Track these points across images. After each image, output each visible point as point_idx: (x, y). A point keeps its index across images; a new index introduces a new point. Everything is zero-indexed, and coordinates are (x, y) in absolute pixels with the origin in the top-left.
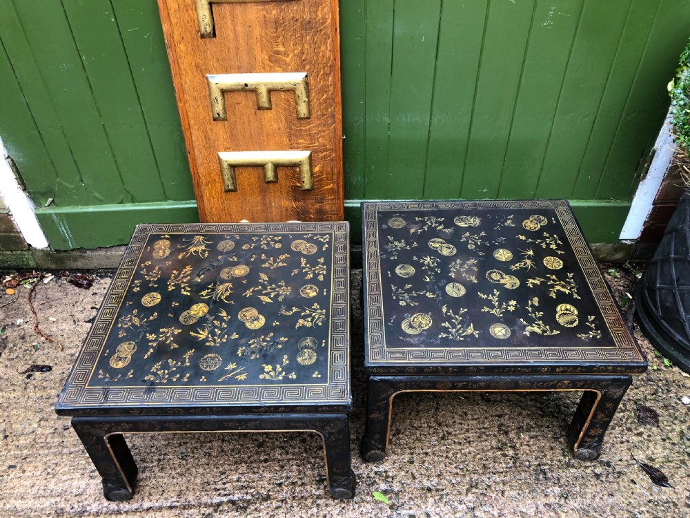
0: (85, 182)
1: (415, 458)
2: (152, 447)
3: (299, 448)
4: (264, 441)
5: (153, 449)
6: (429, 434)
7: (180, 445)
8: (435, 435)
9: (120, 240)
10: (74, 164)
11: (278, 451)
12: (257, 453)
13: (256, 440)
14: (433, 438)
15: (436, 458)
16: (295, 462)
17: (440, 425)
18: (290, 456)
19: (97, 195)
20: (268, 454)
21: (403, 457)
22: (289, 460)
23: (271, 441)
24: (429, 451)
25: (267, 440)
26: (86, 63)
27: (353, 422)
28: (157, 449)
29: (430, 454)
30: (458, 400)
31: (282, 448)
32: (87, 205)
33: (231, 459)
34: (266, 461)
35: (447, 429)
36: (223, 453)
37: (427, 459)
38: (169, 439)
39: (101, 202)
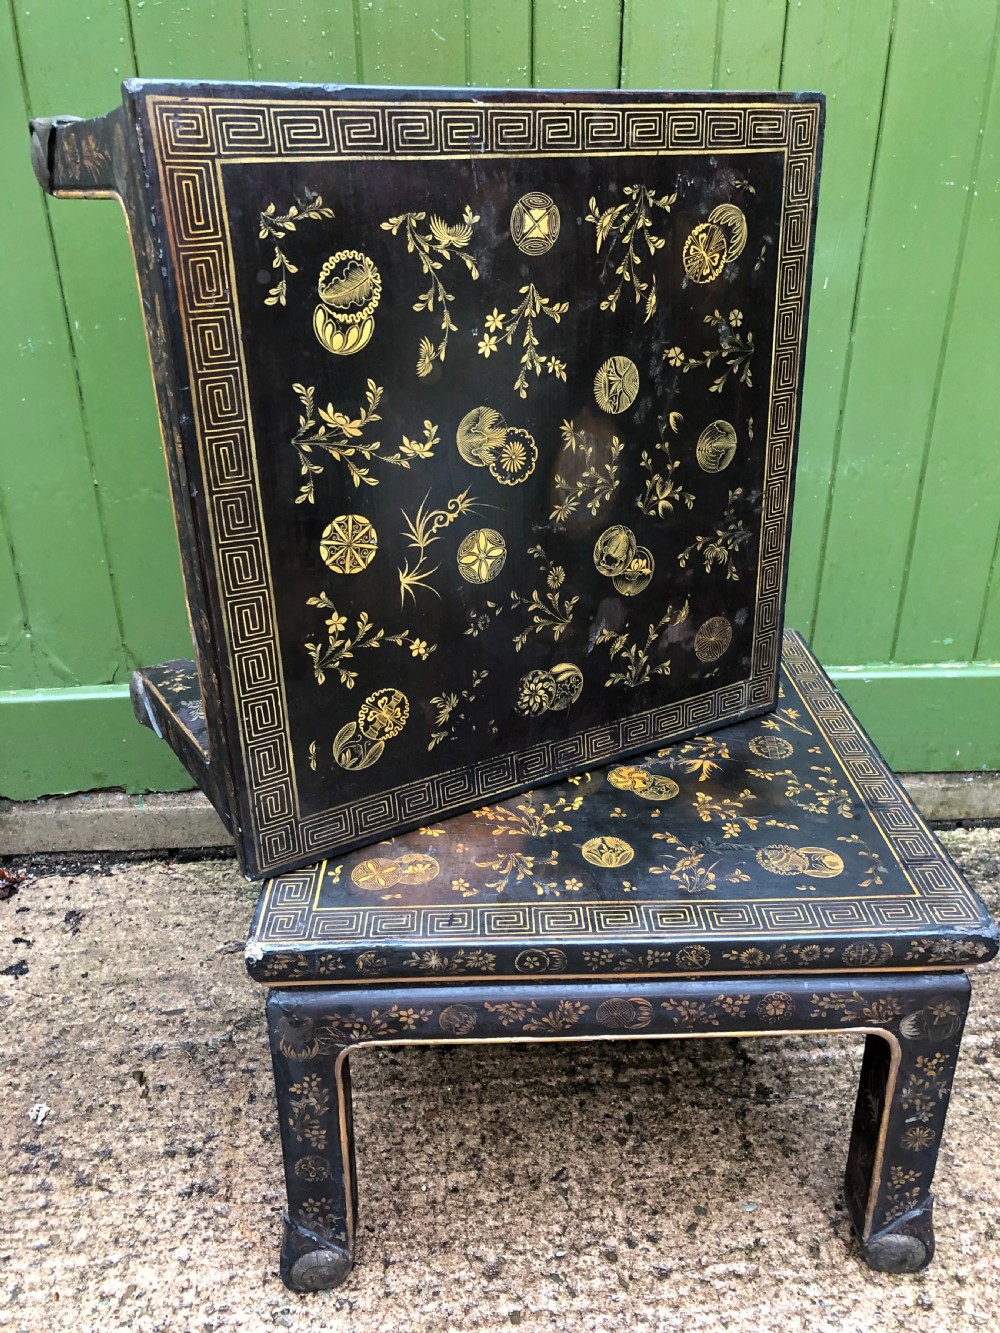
0: (35, 629)
1: (933, 1293)
2: (183, 1290)
3: (603, 1277)
4: (501, 1262)
5: (189, 1297)
6: (950, 1226)
7: (265, 1282)
8: (965, 1227)
9: (98, 777)
10: (15, 580)
11: (547, 1287)
12: (487, 1295)
13: (479, 1259)
14: (964, 1236)
15: (989, 1289)
16: (600, 1318)
17: (970, 1199)
18: (582, 1302)
19: (57, 662)
20: (519, 1298)
21: (897, 1290)
22: (580, 1314)
23: (520, 1259)
24: (962, 1272)
25: (508, 1256)
26: (79, 339)
27: (733, 1199)
28: (198, 1294)
29: (971, 1279)
30: (994, 1135)
31: (555, 1277)
32: (30, 688)
33: (415, 1315)
34: (515, 1318)
35: (992, 1211)
36: (390, 1301)
37: (966, 1293)
38: (231, 1266)
39: (66, 681)
